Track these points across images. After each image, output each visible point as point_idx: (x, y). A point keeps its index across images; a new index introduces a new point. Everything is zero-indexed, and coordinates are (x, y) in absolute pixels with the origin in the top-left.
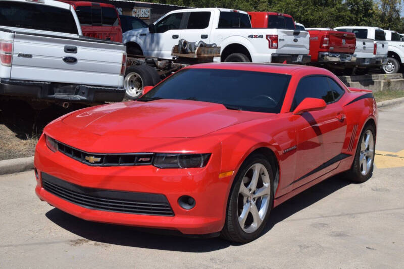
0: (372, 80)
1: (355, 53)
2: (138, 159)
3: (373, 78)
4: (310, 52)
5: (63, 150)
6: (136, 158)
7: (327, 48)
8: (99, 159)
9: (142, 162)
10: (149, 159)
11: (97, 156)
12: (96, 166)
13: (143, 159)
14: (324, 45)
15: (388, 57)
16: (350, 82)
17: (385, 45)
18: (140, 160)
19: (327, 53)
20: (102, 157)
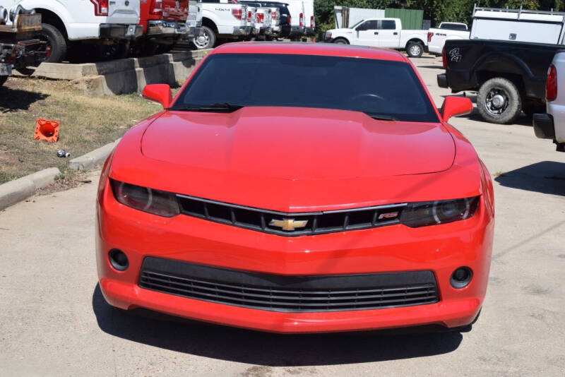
0: (192, 58)
1: (187, 21)
2: (378, 216)
3: (193, 56)
4: (140, 21)
5: (204, 214)
6: (376, 214)
7: (160, 13)
8: (302, 223)
9: (385, 219)
10: (395, 214)
11: (297, 218)
12: (298, 235)
13: (387, 215)
14: (156, 10)
15: (203, 25)
16: (173, 62)
17: (201, 9)
18: (381, 216)
19: (160, 22)
20: (310, 218)
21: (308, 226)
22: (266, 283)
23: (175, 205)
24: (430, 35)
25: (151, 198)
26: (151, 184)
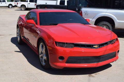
18: (108, 43)
20: (99, 45)
21: (99, 46)
22: (94, 58)
23: (73, 45)
24: (17, 3)
25: (66, 45)
26: (65, 42)
